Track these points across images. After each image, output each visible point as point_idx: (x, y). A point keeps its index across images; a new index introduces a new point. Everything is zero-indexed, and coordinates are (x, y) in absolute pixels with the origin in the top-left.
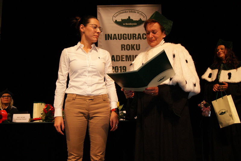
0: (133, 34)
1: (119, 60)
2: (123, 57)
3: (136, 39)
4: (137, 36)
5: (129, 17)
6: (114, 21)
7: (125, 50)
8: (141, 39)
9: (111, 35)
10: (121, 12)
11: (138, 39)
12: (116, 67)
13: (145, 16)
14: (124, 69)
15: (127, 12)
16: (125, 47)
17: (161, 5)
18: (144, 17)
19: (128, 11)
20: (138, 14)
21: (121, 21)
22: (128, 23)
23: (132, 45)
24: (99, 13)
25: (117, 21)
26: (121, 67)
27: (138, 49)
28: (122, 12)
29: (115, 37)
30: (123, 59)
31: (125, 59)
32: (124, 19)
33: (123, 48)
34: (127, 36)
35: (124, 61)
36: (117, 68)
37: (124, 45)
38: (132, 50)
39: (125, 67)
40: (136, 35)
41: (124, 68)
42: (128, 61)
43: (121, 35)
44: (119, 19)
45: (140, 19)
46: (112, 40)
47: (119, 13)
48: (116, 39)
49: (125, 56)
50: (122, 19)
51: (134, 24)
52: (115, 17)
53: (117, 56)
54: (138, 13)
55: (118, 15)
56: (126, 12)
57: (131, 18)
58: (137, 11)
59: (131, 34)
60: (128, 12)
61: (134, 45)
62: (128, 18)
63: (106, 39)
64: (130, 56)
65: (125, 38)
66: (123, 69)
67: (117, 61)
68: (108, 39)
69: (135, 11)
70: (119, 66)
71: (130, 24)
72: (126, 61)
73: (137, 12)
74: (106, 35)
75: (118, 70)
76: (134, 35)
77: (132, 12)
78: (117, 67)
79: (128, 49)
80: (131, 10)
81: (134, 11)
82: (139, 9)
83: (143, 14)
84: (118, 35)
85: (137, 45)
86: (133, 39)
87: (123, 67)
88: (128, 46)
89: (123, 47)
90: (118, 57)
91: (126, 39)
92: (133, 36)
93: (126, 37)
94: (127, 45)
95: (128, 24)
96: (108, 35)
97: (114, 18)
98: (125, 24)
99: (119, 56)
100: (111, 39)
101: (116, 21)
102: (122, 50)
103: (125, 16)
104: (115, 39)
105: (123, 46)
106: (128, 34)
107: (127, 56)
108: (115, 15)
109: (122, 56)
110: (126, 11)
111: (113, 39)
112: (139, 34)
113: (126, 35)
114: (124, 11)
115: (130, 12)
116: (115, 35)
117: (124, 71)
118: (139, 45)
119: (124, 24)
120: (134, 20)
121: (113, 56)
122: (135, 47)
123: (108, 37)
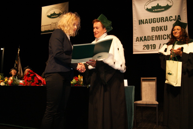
0: (161, 18)
1: (150, 40)
2: (153, 37)
3: (164, 22)
4: (165, 19)
5: (158, 4)
6: (146, 9)
7: (154, 31)
8: (168, 21)
9: (143, 20)
11: (165, 21)
12: (147, 45)
13: (171, 1)
14: (154, 46)
16: (155, 29)
18: (171, 3)
20: (165, 1)
22: (157, 9)
23: (160, 27)
24: (134, 4)
25: (148, 8)
26: (151, 45)
27: (166, 29)
30: (153, 39)
31: (154, 39)
32: (154, 6)
33: (153, 30)
34: (156, 20)
35: (154, 40)
36: (148, 46)
37: (154, 27)
38: (160, 31)
39: (155, 45)
40: (163, 18)
41: (154, 45)
42: (158, 40)
43: (151, 19)
44: (150, 7)
45: (167, 4)
46: (144, 24)
47: (149, 2)
48: (148, 23)
49: (155, 36)
50: (152, 7)
51: (162, 9)
53: (148, 37)
55: (148, 4)
59: (159, 18)
61: (162, 26)
62: (157, 5)
63: (139, 24)
64: (159, 36)
65: (154, 22)
66: (153, 47)
67: (148, 40)
68: (141, 24)
70: (150, 44)
71: (159, 10)
72: (156, 40)
74: (139, 20)
76: (162, 19)
78: (148, 45)
79: (157, 30)
84: (149, 19)
85: (164, 26)
86: (161, 22)
87: (153, 45)
88: (157, 28)
89: (153, 29)
90: (149, 37)
91: (155, 22)
92: (162, 20)
93: (155, 21)
95: (157, 10)
96: (141, 20)
97: (145, 6)
98: (155, 10)
99: (150, 36)
100: (143, 23)
101: (147, 8)
102: (152, 31)
104: (146, 23)
105: (153, 28)
106: (157, 18)
107: (156, 36)
108: (146, 4)
109: (152, 36)
111: (145, 23)
112: (167, 17)
116: (146, 20)
117: (154, 48)
118: (167, 26)
119: (154, 10)
120: (162, 6)
121: (145, 37)
122: (163, 28)
123: (141, 22)
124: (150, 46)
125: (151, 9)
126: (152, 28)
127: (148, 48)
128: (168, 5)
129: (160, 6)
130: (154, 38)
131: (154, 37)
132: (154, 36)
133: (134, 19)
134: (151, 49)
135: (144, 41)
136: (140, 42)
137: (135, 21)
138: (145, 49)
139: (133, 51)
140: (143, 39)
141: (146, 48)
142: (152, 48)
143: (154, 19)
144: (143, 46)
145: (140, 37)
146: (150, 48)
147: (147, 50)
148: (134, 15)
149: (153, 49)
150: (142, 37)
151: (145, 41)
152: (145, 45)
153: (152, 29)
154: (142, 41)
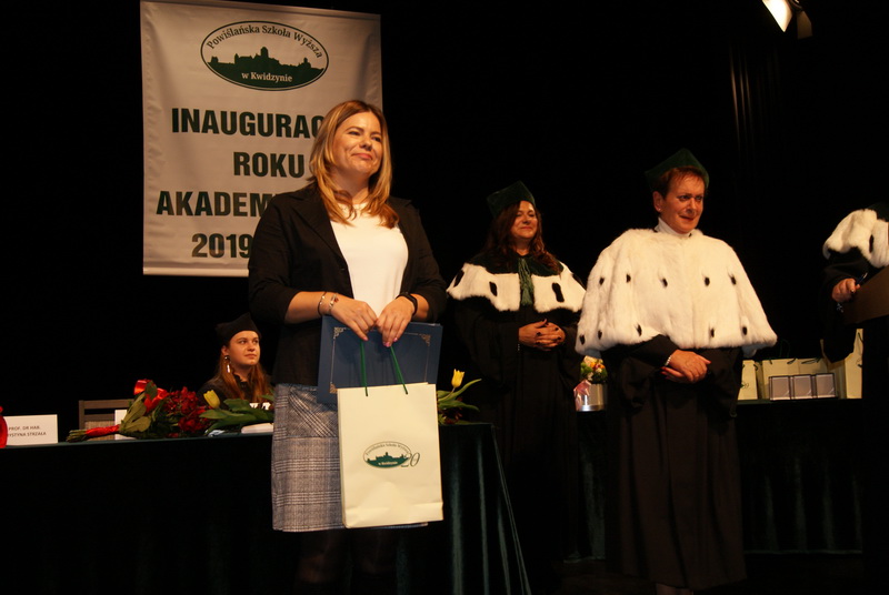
0: (279, 117)
1: (227, 212)
2: (241, 200)
3: (288, 135)
4: (292, 126)
5: (264, 51)
6: (209, 60)
7: (247, 173)
8: (307, 135)
9: (196, 112)
10: (234, 27)
11: (296, 135)
12: (213, 237)
13: (321, 50)
14: (246, 244)
15: (258, 30)
16: (250, 163)
17: (378, 16)
18: (319, 55)
19: (260, 26)
20: (298, 43)
21: (233, 62)
22: (260, 73)
23: (273, 156)
24: (149, 24)
25: (220, 61)
26: (232, 237)
27: (296, 172)
28: (237, 27)
29: (209, 123)
30: (242, 209)
31: (247, 209)
32: (248, 55)
33: (242, 168)
34: (256, 122)
35: (245, 214)
36: (217, 239)
37: (246, 156)
38: (273, 174)
40: (288, 119)
41: (246, 239)
43: (234, 114)
45: (306, 60)
46: (200, 134)
47: (225, 29)
48: (216, 131)
49: (248, 196)
50: (236, 56)
51: (282, 78)
52: (210, 44)
53: (218, 195)
54: (297, 37)
55: (221, 38)
56: (251, 31)
57: (271, 55)
58: (292, 32)
59: (270, 116)
60: (261, 30)
61: (282, 157)
62: (259, 54)
63: (175, 129)
65: (248, 129)
66: (242, 247)
67: (218, 213)
68: (185, 130)
69: (288, 29)
70: (226, 232)
71: (268, 77)
73: (292, 35)
74: (175, 111)
75: (222, 247)
76: (283, 121)
77: (274, 32)
78: (220, 236)
79: (260, 170)
80: (270, 26)
81: (282, 28)
82: (302, 22)
83: (314, 42)
84: (224, 114)
85: (291, 157)
86: (279, 134)
87: (243, 237)
88: (260, 159)
89: (241, 163)
90: (222, 198)
91: (253, 133)
92: (280, 124)
93: (252, 126)
94: (256, 156)
95: (259, 77)
96: (185, 112)
97: (206, 47)
98: (250, 76)
99: (227, 196)
100: (196, 129)
101: (215, 60)
102: (237, 172)
103: (248, 46)
104: (210, 131)
105: (242, 159)
106: (261, 116)
107: (254, 197)
108: (211, 39)
109: (237, 196)
110: (253, 25)
111: (205, 131)
112: (301, 119)
113: (252, 117)
114: (245, 26)
115: (266, 31)
116: (210, 114)
117: (246, 251)
118: (301, 158)
119: (245, 76)
120: (282, 63)
121: (203, 195)
122: (286, 164)
123: (184, 120)
124: (227, 243)
125: (230, 64)
126: (237, 155)
127: (217, 252)
128: (306, 64)
129: (275, 62)
130: (244, 204)
131: (247, 200)
132: (244, 195)
133: (150, 98)
134: (234, 255)
135: (198, 213)
136: (175, 217)
137: (151, 108)
138: (205, 255)
139: (145, 260)
140: (193, 204)
141: (206, 249)
142: (238, 250)
143: (247, 118)
144: (195, 238)
145: (179, 194)
146: (228, 251)
147: (210, 259)
148: (149, 80)
149: (243, 254)
150: (189, 195)
151: (204, 213)
152: (203, 237)
153: (237, 164)
154: (189, 213)
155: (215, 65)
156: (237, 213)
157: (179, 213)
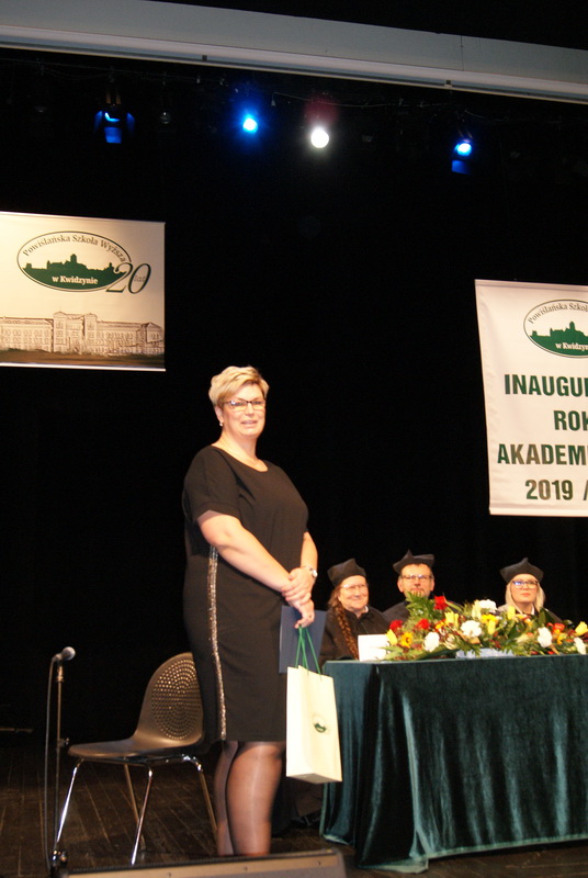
0: (586, 381)
1: (551, 461)
2: (562, 451)
5: (572, 324)
6: (530, 334)
7: (565, 428)
9: (523, 377)
10: (547, 306)
12: (541, 483)
14: (567, 489)
15: (566, 307)
16: (567, 420)
19: (568, 303)
21: (549, 334)
22: (570, 343)
23: (584, 413)
24: (484, 304)
25: (539, 334)
26: (556, 483)
28: (550, 305)
29: (534, 386)
30: (562, 459)
31: (565, 458)
32: (559, 329)
33: (560, 423)
34: (569, 384)
35: (565, 463)
36: (544, 484)
37: (563, 413)
38: (585, 428)
39: (570, 483)
41: (567, 485)
42: (577, 463)
43: (551, 379)
46: (528, 396)
47: (541, 308)
48: (539, 393)
49: (567, 447)
50: (551, 330)
51: (587, 348)
52: (530, 320)
53: (543, 447)
55: (538, 315)
56: (561, 308)
57: (577, 329)
59: (579, 380)
60: (568, 307)
62: (568, 327)
63: (508, 392)
64: (581, 448)
65: (563, 391)
66: (564, 491)
67: (545, 462)
68: (515, 392)
70: (551, 479)
71: (577, 346)
72: (571, 463)
74: (507, 377)
75: (548, 491)
77: (578, 308)
78: (547, 482)
79: (574, 425)
80: (575, 303)
81: (584, 305)
84: (544, 379)
87: (564, 483)
88: (574, 416)
89: (560, 419)
90: (547, 450)
91: (567, 394)
93: (566, 388)
94: (571, 414)
95: (569, 347)
96: (515, 377)
97: (527, 322)
98: (562, 346)
99: (550, 447)
100: (524, 391)
101: (535, 333)
102: (557, 428)
103: (559, 321)
104: (535, 393)
105: (560, 416)
106: (572, 379)
107: (571, 448)
108: (531, 316)
109: (558, 447)
110: (563, 303)
111: (531, 393)
113: (566, 380)
114: (556, 304)
115: (572, 308)
116: (534, 379)
117: (568, 495)
119: (558, 346)
120: (586, 334)
121: (532, 447)
123: (515, 384)
124: (553, 487)
125: (547, 337)
126: (556, 413)
127: (545, 495)
129: (581, 334)
130: (563, 455)
131: (565, 451)
132: (564, 447)
133: (487, 366)
134: (558, 498)
135: (528, 462)
136: (511, 465)
137: (489, 374)
138: (536, 498)
139: (491, 501)
140: (524, 454)
141: (536, 493)
142: (562, 494)
143: (562, 381)
144: (527, 484)
145: (513, 446)
146: (553, 494)
147: (540, 501)
149: (565, 497)
150: (520, 446)
151: (533, 462)
152: (534, 482)
153: (557, 420)
154: (521, 462)
155: (535, 337)
156: (559, 462)
157: (514, 462)
